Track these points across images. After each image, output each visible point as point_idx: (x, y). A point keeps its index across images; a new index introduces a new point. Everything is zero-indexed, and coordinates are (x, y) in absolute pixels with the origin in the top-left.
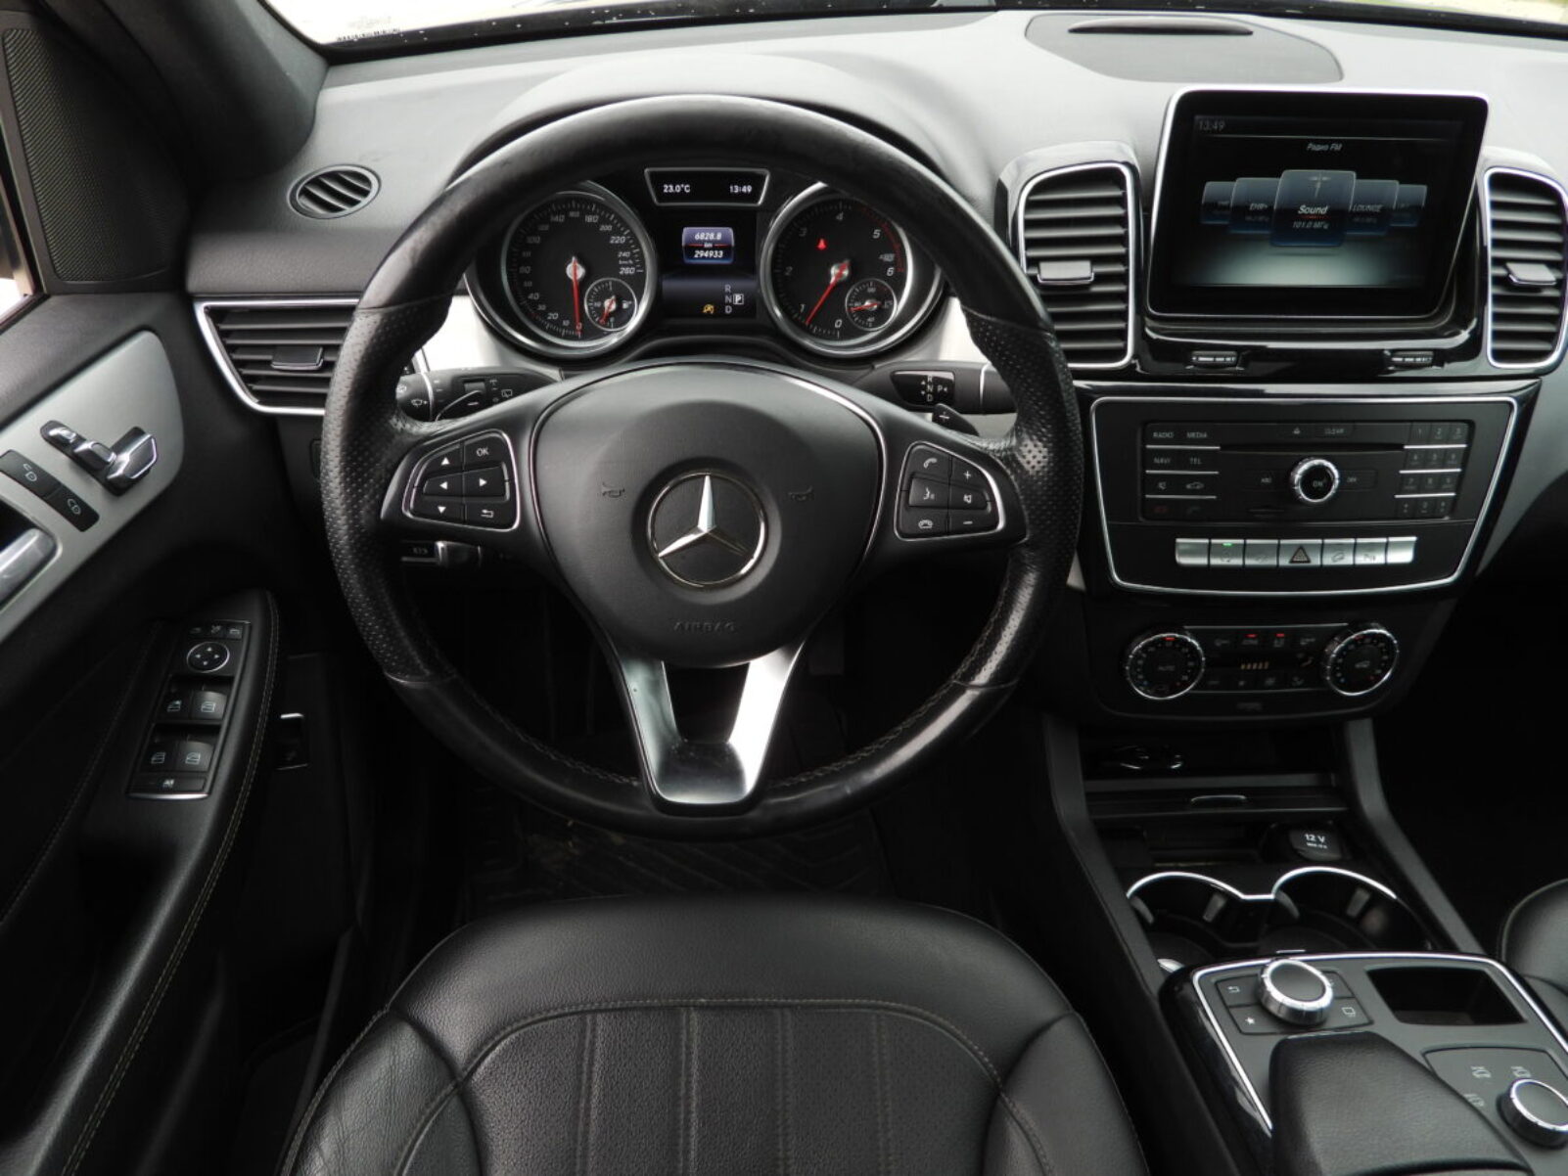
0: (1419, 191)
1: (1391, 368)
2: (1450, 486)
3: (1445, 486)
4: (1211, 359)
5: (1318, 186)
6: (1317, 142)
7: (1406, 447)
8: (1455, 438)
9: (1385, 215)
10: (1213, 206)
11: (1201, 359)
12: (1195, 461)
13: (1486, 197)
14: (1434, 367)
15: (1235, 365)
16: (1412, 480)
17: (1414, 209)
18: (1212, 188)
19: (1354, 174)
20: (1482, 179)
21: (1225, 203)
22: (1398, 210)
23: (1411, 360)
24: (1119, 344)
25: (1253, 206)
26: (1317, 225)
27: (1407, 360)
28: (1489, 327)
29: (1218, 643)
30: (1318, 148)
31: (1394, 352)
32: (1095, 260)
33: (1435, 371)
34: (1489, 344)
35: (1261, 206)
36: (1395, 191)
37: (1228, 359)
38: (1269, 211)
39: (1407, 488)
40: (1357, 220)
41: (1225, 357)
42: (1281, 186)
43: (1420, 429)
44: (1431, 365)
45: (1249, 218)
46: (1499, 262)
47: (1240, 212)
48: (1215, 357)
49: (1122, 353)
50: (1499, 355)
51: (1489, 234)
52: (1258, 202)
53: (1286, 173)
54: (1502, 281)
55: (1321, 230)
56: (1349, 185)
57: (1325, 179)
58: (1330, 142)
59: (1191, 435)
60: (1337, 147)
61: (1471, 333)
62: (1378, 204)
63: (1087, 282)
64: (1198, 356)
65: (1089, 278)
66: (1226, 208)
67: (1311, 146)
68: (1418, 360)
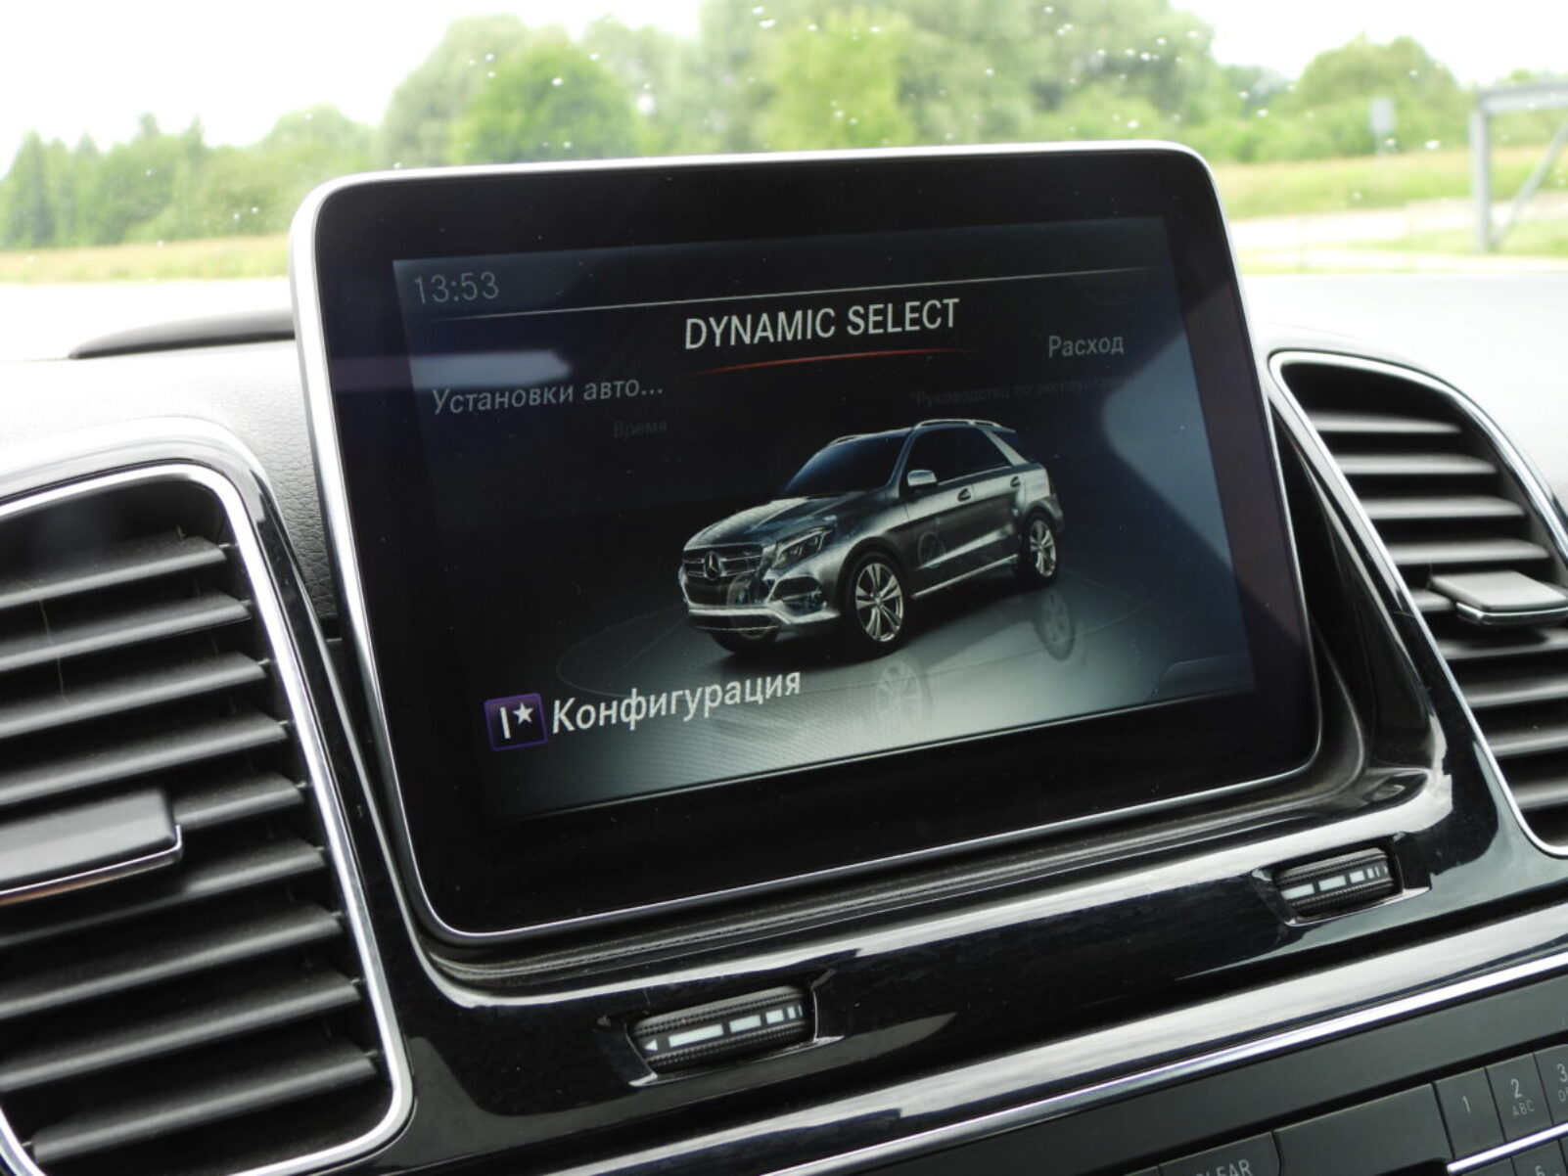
1: (1292, 923)
4: (716, 1031)
7: (1453, 1167)
11: (676, 1040)
13: (1308, 429)
14: (1408, 894)
15: (805, 1035)
20: (1274, 389)
23: (1338, 881)
24: (357, 1065)
27: (1326, 885)
28: (1488, 751)
31: (1277, 869)
32: (177, 784)
33: (1411, 904)
34: (1511, 802)
37: (775, 1016)
41: (760, 1010)
43: (1464, 1093)
44: (1395, 890)
46: (1418, 576)
48: (724, 1019)
49: (373, 1092)
50: (1550, 822)
51: (1363, 514)
54: (1450, 622)
61: (1446, 770)
63: (163, 859)
64: (663, 1033)
65: (167, 844)
68: (1357, 876)
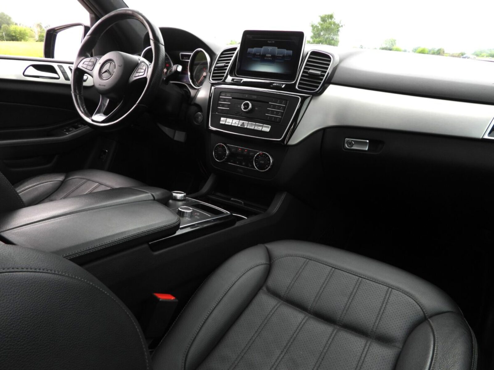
0: (290, 52)
2: (280, 115)
3: (279, 115)
5: (270, 50)
6: (269, 41)
7: (270, 103)
8: (283, 103)
9: (284, 57)
10: (249, 53)
12: (227, 100)
15: (240, 82)
16: (270, 111)
17: (289, 56)
18: (249, 50)
19: (277, 48)
21: (251, 53)
22: (286, 56)
25: (257, 54)
26: (269, 58)
28: (299, 81)
29: (233, 150)
30: (270, 42)
32: (226, 63)
34: (297, 85)
35: (259, 54)
36: (285, 52)
38: (260, 55)
39: (269, 113)
40: (278, 58)
42: (263, 50)
43: (274, 100)
45: (256, 56)
46: (308, 69)
47: (254, 55)
49: (222, 79)
50: (300, 88)
52: (258, 53)
53: (263, 47)
54: (306, 72)
55: (270, 60)
56: (276, 50)
57: (271, 49)
58: (272, 41)
59: (228, 95)
60: (274, 42)
61: (295, 82)
62: (282, 54)
65: (223, 66)
66: (252, 54)
67: (268, 42)
